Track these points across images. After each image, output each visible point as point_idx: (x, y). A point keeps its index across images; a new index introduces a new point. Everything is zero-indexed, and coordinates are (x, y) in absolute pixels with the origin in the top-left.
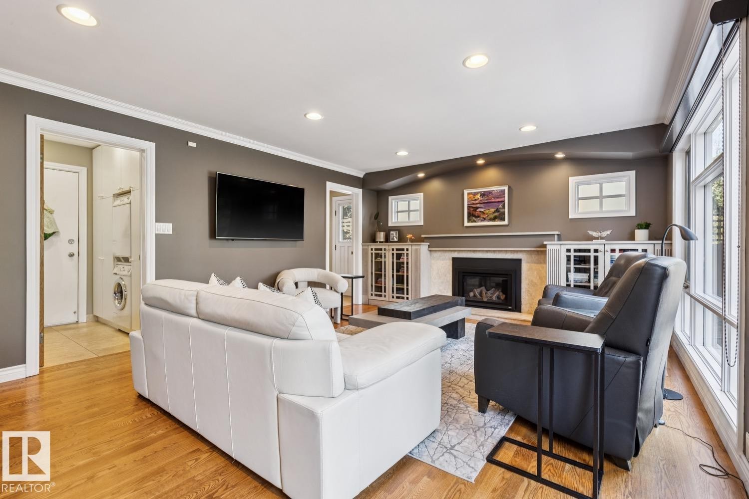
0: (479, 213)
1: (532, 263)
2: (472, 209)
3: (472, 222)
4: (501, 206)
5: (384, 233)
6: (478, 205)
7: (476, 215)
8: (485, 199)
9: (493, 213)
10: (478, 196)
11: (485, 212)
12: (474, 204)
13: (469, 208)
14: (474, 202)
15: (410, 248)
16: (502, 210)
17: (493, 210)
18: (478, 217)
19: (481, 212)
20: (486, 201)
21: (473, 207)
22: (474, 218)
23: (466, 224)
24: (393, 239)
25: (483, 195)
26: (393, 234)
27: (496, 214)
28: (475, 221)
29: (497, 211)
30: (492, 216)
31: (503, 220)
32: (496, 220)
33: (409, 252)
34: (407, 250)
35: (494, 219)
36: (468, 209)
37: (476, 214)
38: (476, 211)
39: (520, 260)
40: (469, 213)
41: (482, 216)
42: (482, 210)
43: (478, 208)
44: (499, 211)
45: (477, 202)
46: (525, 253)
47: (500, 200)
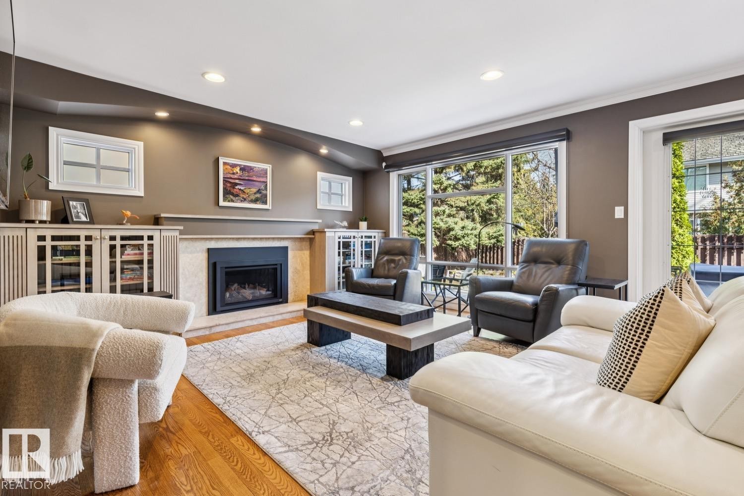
0: (238, 191)
1: (296, 250)
2: (229, 185)
3: (229, 201)
4: (263, 187)
5: (50, 202)
6: (237, 181)
7: (235, 193)
8: (246, 175)
9: (255, 193)
10: (237, 170)
11: (245, 191)
12: (231, 178)
13: (225, 181)
14: (232, 176)
15: (156, 235)
16: (264, 192)
17: (254, 190)
18: (237, 196)
19: (240, 189)
20: (247, 178)
21: (230, 183)
22: (231, 197)
23: (222, 203)
24: (78, 217)
25: (243, 169)
26: (75, 208)
27: (258, 195)
28: (233, 201)
29: (259, 191)
30: (253, 197)
31: (265, 203)
32: (258, 202)
33: (156, 242)
34: (150, 238)
35: (256, 201)
36: (224, 184)
37: (235, 191)
38: (234, 188)
39: (286, 248)
40: (225, 189)
41: (242, 195)
42: (242, 188)
43: (237, 184)
44: (260, 193)
45: (236, 177)
46: (290, 241)
47: (262, 180)
